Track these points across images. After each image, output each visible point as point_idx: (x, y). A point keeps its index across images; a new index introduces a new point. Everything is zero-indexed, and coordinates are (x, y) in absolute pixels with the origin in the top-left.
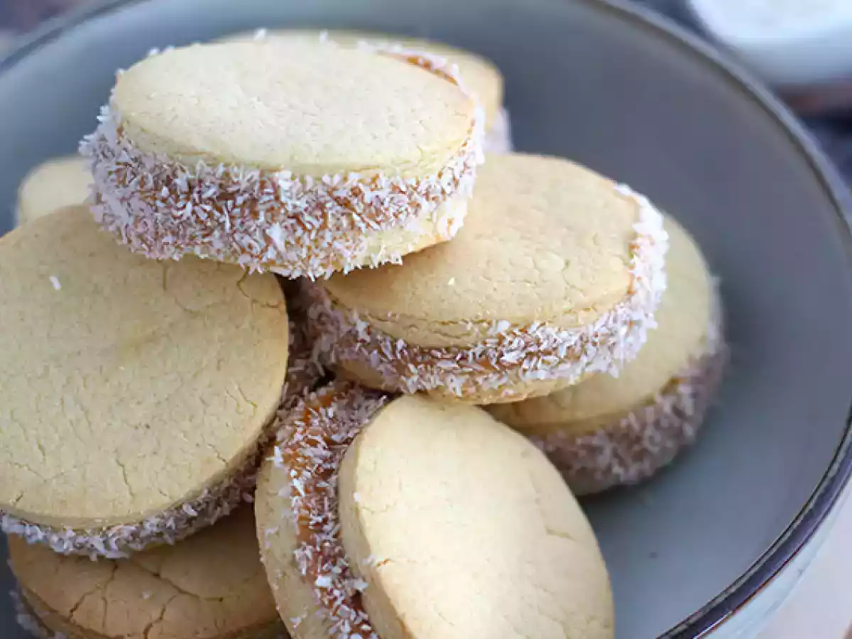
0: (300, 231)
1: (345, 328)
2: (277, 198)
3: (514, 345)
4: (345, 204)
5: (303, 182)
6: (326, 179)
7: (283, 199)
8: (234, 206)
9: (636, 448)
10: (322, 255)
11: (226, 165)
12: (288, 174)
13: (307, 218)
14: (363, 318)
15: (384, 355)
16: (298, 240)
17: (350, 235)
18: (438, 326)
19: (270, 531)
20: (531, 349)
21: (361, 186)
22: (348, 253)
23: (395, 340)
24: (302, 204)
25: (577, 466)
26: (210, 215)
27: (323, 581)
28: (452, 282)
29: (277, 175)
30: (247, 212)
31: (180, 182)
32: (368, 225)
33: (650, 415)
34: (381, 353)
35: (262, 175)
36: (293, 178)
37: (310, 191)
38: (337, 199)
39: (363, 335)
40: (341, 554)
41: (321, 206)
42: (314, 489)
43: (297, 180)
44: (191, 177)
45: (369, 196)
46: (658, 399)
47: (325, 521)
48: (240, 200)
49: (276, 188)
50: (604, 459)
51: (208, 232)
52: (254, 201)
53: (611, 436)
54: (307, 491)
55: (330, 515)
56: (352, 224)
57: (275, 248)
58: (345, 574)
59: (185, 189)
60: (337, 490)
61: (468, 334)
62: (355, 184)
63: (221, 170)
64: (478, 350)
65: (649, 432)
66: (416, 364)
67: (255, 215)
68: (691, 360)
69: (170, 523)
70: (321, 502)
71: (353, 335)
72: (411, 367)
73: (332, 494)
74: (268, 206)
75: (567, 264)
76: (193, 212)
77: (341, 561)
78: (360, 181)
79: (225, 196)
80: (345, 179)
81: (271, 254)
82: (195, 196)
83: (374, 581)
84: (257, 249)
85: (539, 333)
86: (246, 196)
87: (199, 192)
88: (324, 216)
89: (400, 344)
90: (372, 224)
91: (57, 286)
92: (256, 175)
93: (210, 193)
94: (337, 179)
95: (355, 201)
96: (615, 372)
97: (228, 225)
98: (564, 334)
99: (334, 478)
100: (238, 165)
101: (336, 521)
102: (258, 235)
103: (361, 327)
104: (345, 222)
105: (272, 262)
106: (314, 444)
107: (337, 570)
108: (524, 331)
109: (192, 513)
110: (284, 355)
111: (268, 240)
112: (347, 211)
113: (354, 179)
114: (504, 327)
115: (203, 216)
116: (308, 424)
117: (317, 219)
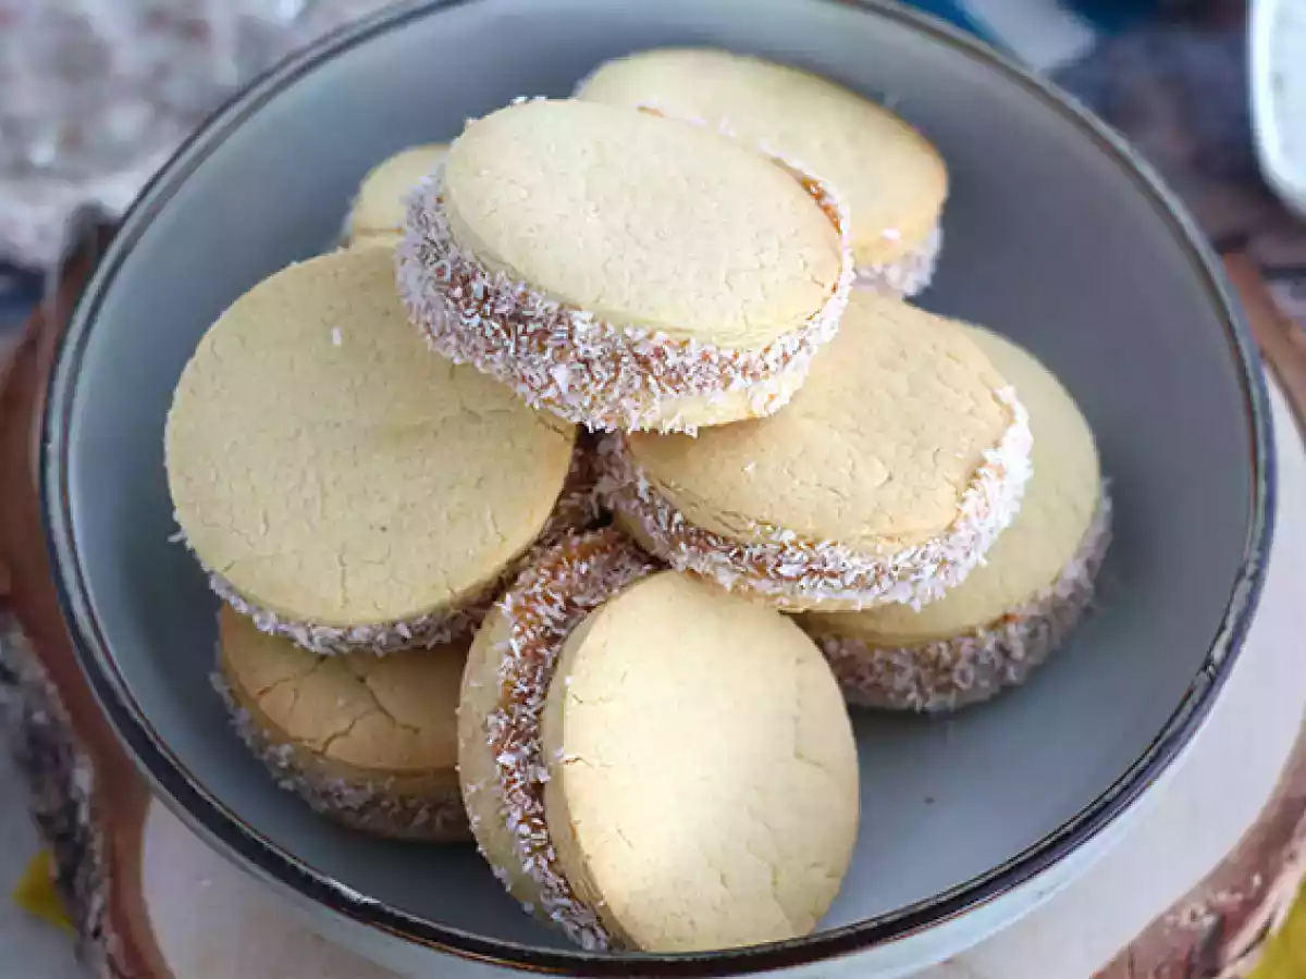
0: (587, 378)
1: (628, 480)
2: (571, 337)
3: (797, 558)
4: (644, 362)
5: (604, 328)
6: (628, 332)
7: (576, 341)
8: (524, 333)
9: (943, 679)
10: (606, 409)
11: (528, 286)
12: (587, 316)
13: (597, 367)
14: (647, 476)
15: (658, 523)
16: (584, 386)
17: (643, 395)
18: (718, 513)
19: (474, 684)
20: (815, 567)
21: (666, 348)
22: (634, 415)
23: (675, 511)
24: (595, 352)
25: (870, 680)
26: (497, 333)
27: (507, 759)
28: (750, 468)
29: (576, 314)
30: (535, 342)
31: (477, 287)
32: (663, 390)
33: (966, 647)
34: (656, 518)
35: (561, 308)
36: (593, 321)
37: (609, 340)
38: (636, 355)
39: (642, 493)
40: (536, 735)
41: (617, 359)
42: (531, 654)
43: (597, 324)
44: (489, 286)
45: (672, 360)
46: (981, 633)
47: (531, 693)
48: (531, 328)
49: (572, 329)
50: (900, 682)
51: (492, 351)
52: (548, 333)
53: (916, 659)
54: (523, 654)
55: (538, 689)
56: (647, 385)
57: (558, 387)
58: (534, 758)
59: (480, 296)
60: (555, 662)
61: (751, 532)
62: (659, 345)
63: (520, 289)
64: (756, 552)
65: (962, 664)
66: (689, 544)
67: (543, 349)
68: (1034, 600)
69: (382, 637)
70: (534, 670)
71: (633, 488)
72: (683, 546)
73: (549, 664)
74: (559, 343)
75: (890, 478)
76: (481, 325)
77: (534, 744)
78: (667, 342)
79: (518, 318)
80: (650, 336)
81: (550, 393)
82: (488, 308)
83: (557, 775)
84: (537, 383)
85: (826, 554)
86: (539, 325)
87: (493, 305)
88: (617, 370)
89: (678, 518)
90: (669, 389)
91: (337, 341)
92: (554, 307)
93: (504, 309)
94: (641, 334)
95: (655, 362)
96: (917, 606)
97: (512, 351)
98: (856, 561)
99: (558, 647)
100: (539, 289)
101: (543, 696)
102: (541, 371)
103: (643, 485)
104: (638, 381)
105: (548, 401)
106: (551, 601)
107: (526, 751)
108: (811, 545)
109: (407, 634)
110: (557, 486)
111: (551, 379)
112: (643, 370)
113: (660, 338)
114: (788, 536)
115: (489, 333)
116: (554, 577)
117: (608, 371)
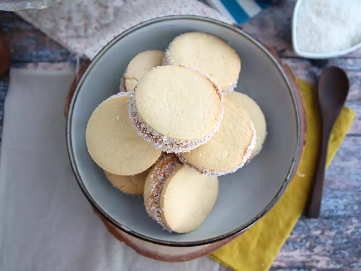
5: (169, 139)
6: (175, 140)
7: (163, 141)
8: (152, 138)
10: (171, 151)
11: (152, 129)
12: (166, 137)
13: (168, 146)
16: (166, 148)
22: (177, 151)
24: (168, 143)
28: (200, 155)
29: (163, 137)
30: (155, 140)
31: (142, 126)
35: (160, 135)
36: (167, 138)
37: (171, 141)
38: (177, 144)
40: (159, 203)
42: (157, 187)
44: (145, 127)
45: (184, 144)
47: (157, 195)
48: (154, 137)
49: (162, 139)
52: (157, 139)
54: (155, 187)
55: (159, 194)
59: (143, 128)
60: (162, 188)
66: (188, 165)
67: (156, 142)
70: (158, 190)
73: (161, 189)
74: (160, 141)
75: (229, 155)
77: (158, 204)
79: (151, 135)
80: (180, 141)
82: (144, 131)
86: (155, 137)
87: (146, 131)
88: (173, 146)
92: (158, 135)
93: (148, 132)
94: (178, 141)
95: (181, 145)
99: (162, 185)
100: (155, 131)
101: (160, 196)
104: (177, 148)
107: (157, 206)
112: (178, 146)
113: (182, 141)
116: (161, 170)
117: (171, 146)
